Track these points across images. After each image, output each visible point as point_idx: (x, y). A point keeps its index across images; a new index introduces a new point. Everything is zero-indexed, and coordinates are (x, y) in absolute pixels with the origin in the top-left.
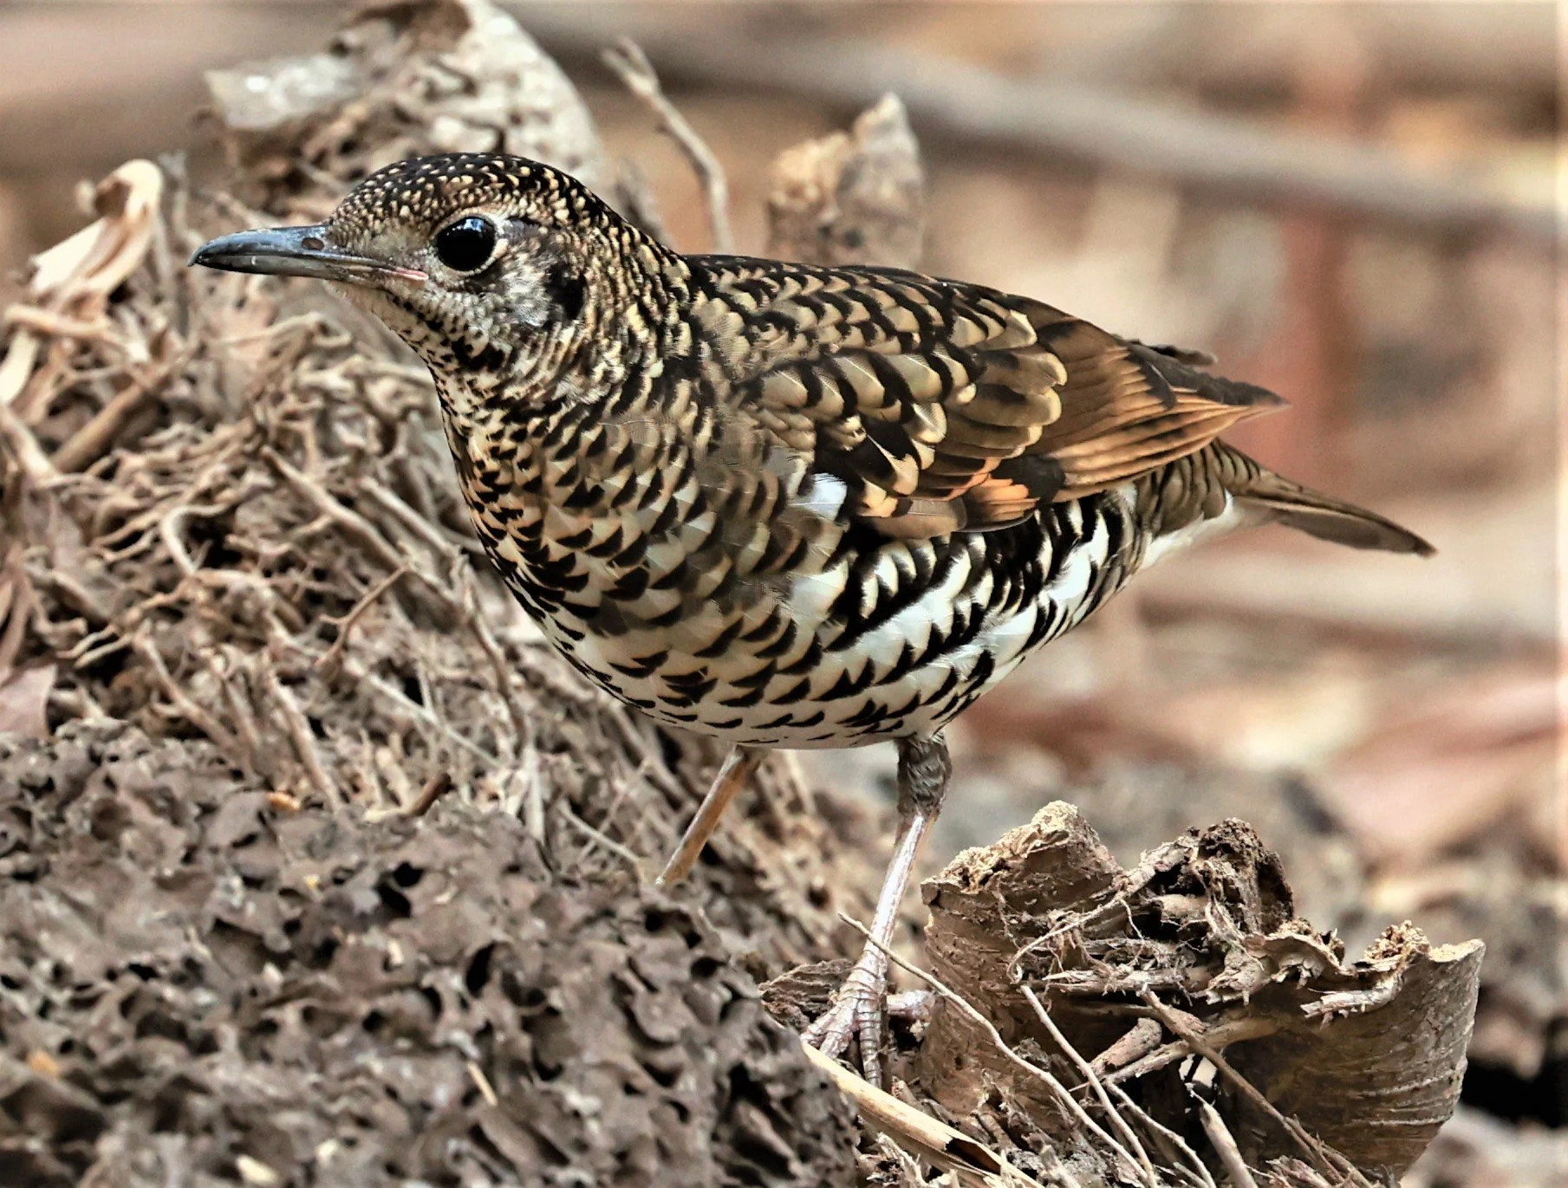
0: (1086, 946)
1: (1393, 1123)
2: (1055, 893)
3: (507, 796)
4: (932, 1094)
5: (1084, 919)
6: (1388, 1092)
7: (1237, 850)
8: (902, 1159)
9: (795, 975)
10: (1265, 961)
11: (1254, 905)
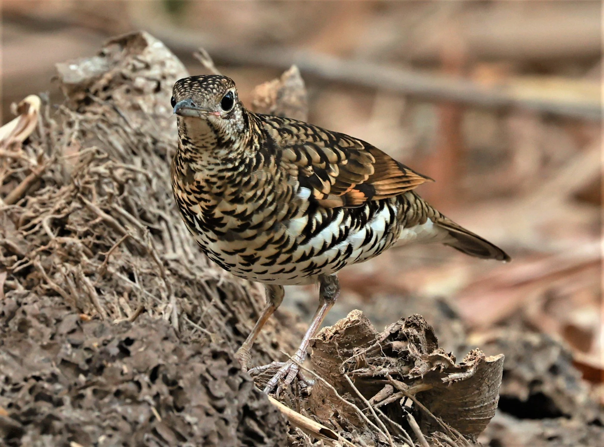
0: (366, 360)
1: (474, 418)
2: (355, 341)
3: (165, 313)
4: (315, 413)
5: (365, 351)
6: (472, 408)
7: (418, 325)
8: (304, 436)
9: (266, 373)
10: (428, 363)
11: (424, 344)
